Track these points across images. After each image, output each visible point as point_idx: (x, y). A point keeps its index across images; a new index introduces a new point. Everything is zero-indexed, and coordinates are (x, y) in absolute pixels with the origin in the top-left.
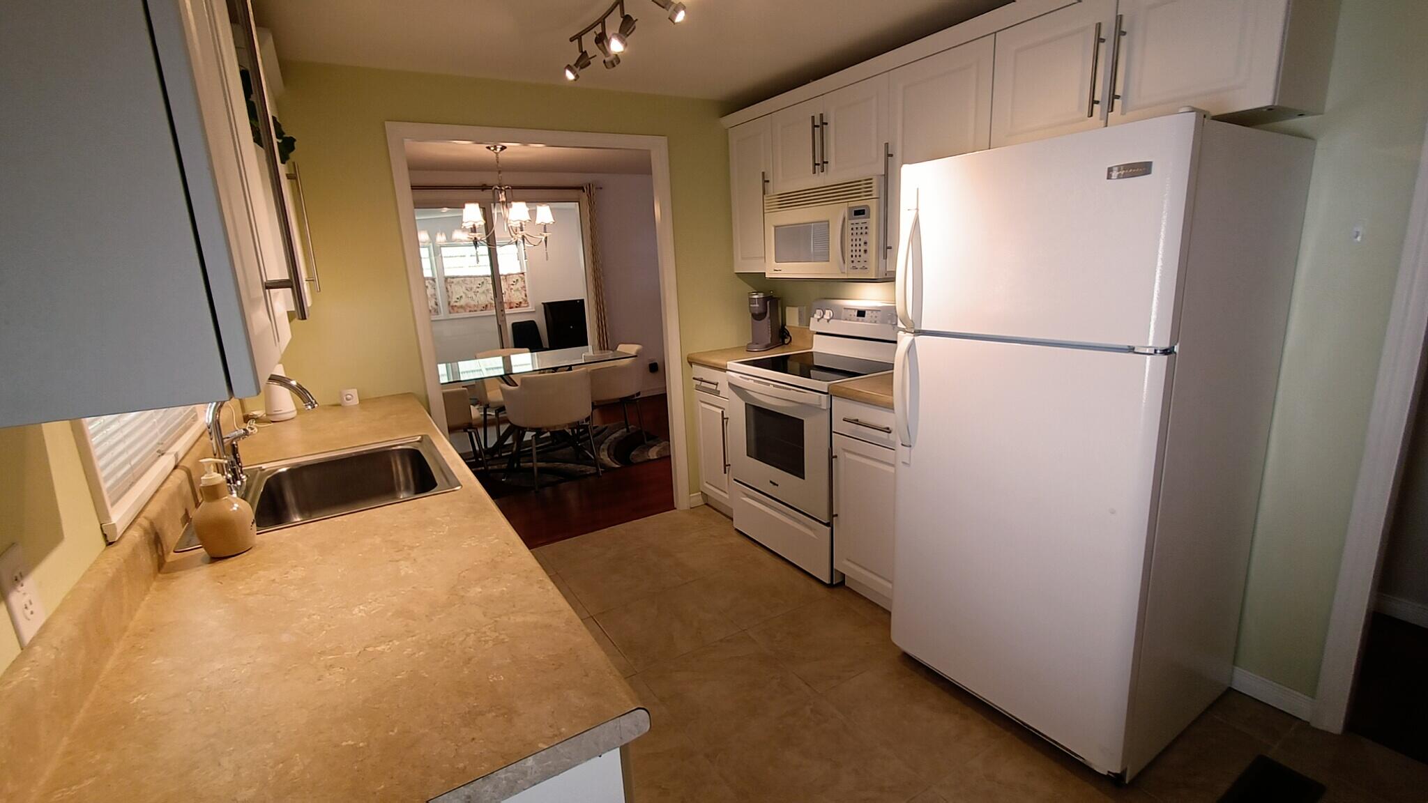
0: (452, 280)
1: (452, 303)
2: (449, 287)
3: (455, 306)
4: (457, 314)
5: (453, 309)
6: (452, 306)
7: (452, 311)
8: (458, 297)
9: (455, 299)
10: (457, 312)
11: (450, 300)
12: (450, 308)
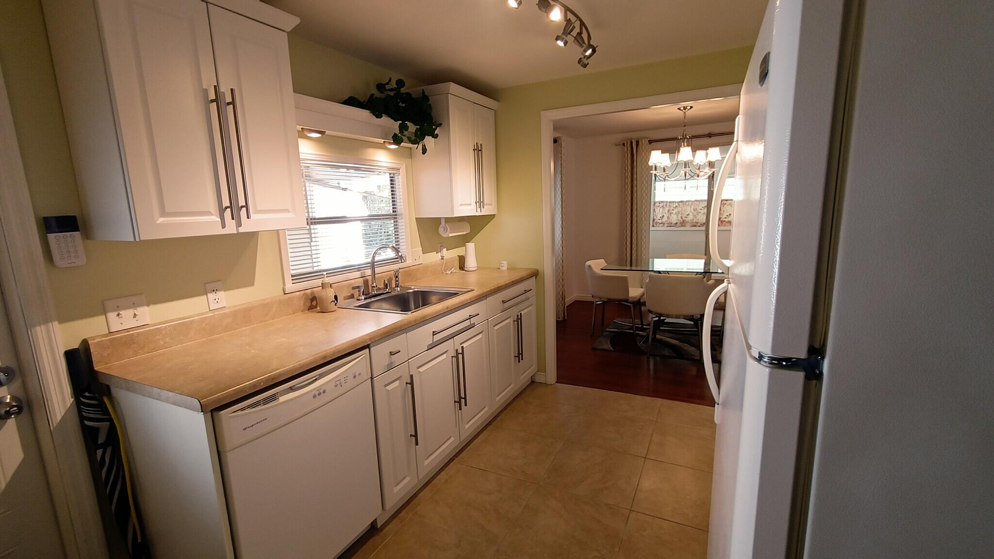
0: (725, 202)
1: (723, 219)
2: (722, 207)
3: (724, 221)
4: (724, 227)
5: (722, 223)
6: (722, 221)
7: (721, 224)
8: (727, 214)
9: (725, 216)
10: (725, 226)
11: (721, 216)
12: (720, 222)
